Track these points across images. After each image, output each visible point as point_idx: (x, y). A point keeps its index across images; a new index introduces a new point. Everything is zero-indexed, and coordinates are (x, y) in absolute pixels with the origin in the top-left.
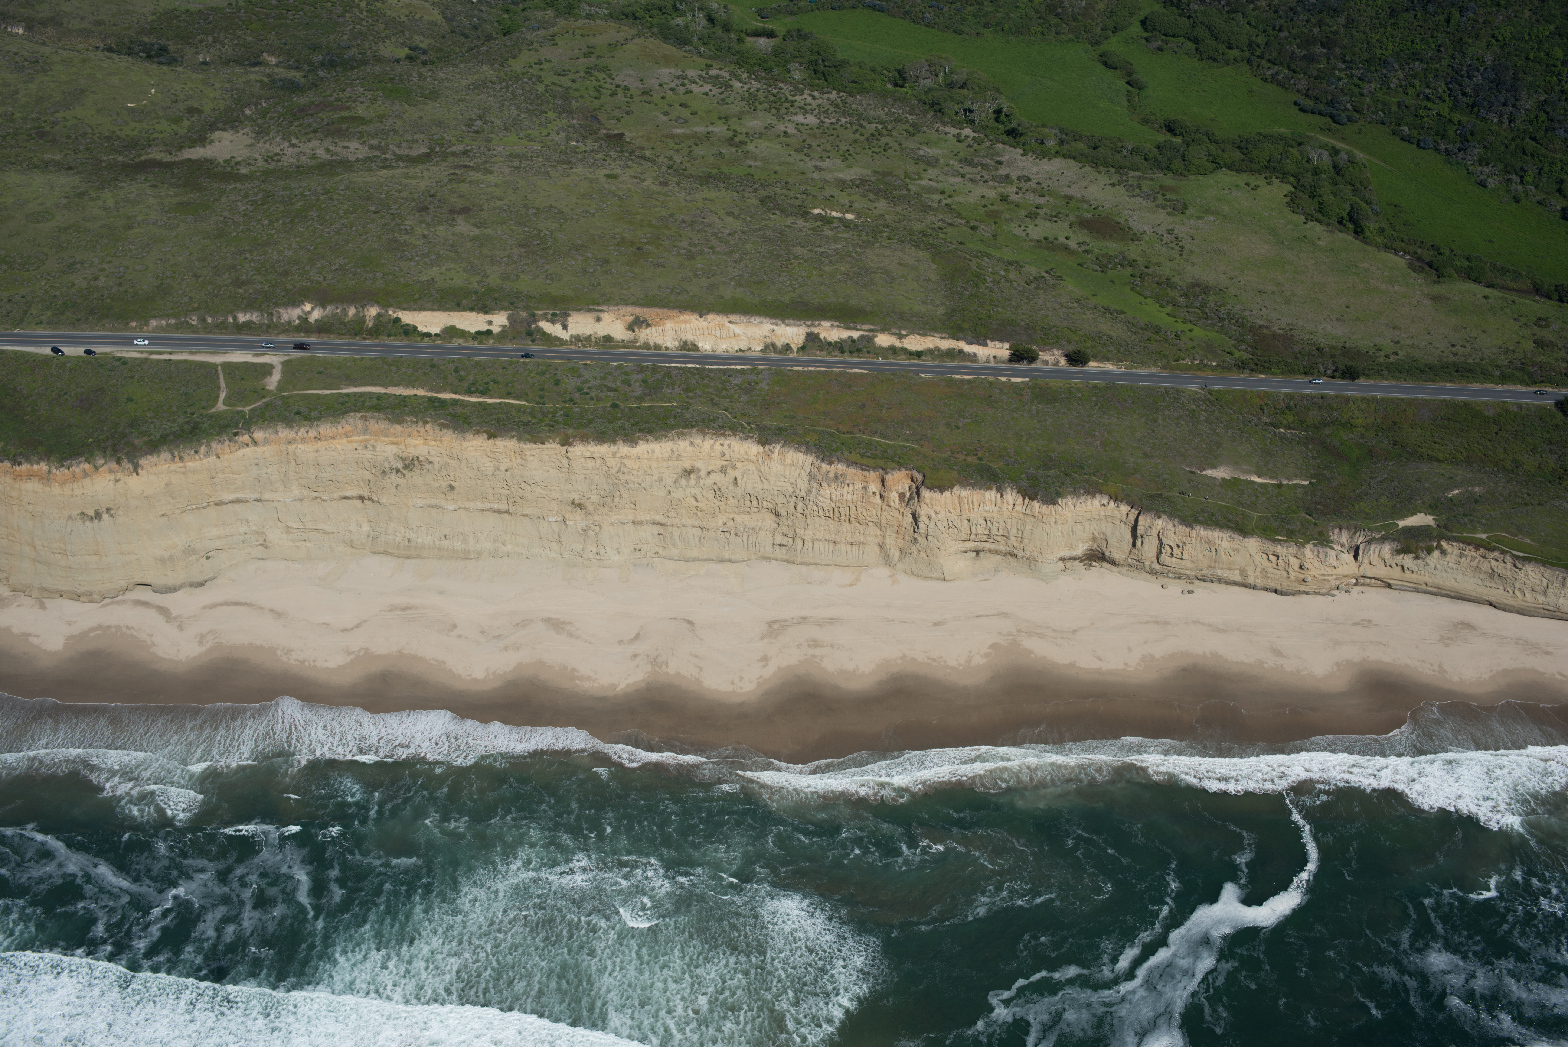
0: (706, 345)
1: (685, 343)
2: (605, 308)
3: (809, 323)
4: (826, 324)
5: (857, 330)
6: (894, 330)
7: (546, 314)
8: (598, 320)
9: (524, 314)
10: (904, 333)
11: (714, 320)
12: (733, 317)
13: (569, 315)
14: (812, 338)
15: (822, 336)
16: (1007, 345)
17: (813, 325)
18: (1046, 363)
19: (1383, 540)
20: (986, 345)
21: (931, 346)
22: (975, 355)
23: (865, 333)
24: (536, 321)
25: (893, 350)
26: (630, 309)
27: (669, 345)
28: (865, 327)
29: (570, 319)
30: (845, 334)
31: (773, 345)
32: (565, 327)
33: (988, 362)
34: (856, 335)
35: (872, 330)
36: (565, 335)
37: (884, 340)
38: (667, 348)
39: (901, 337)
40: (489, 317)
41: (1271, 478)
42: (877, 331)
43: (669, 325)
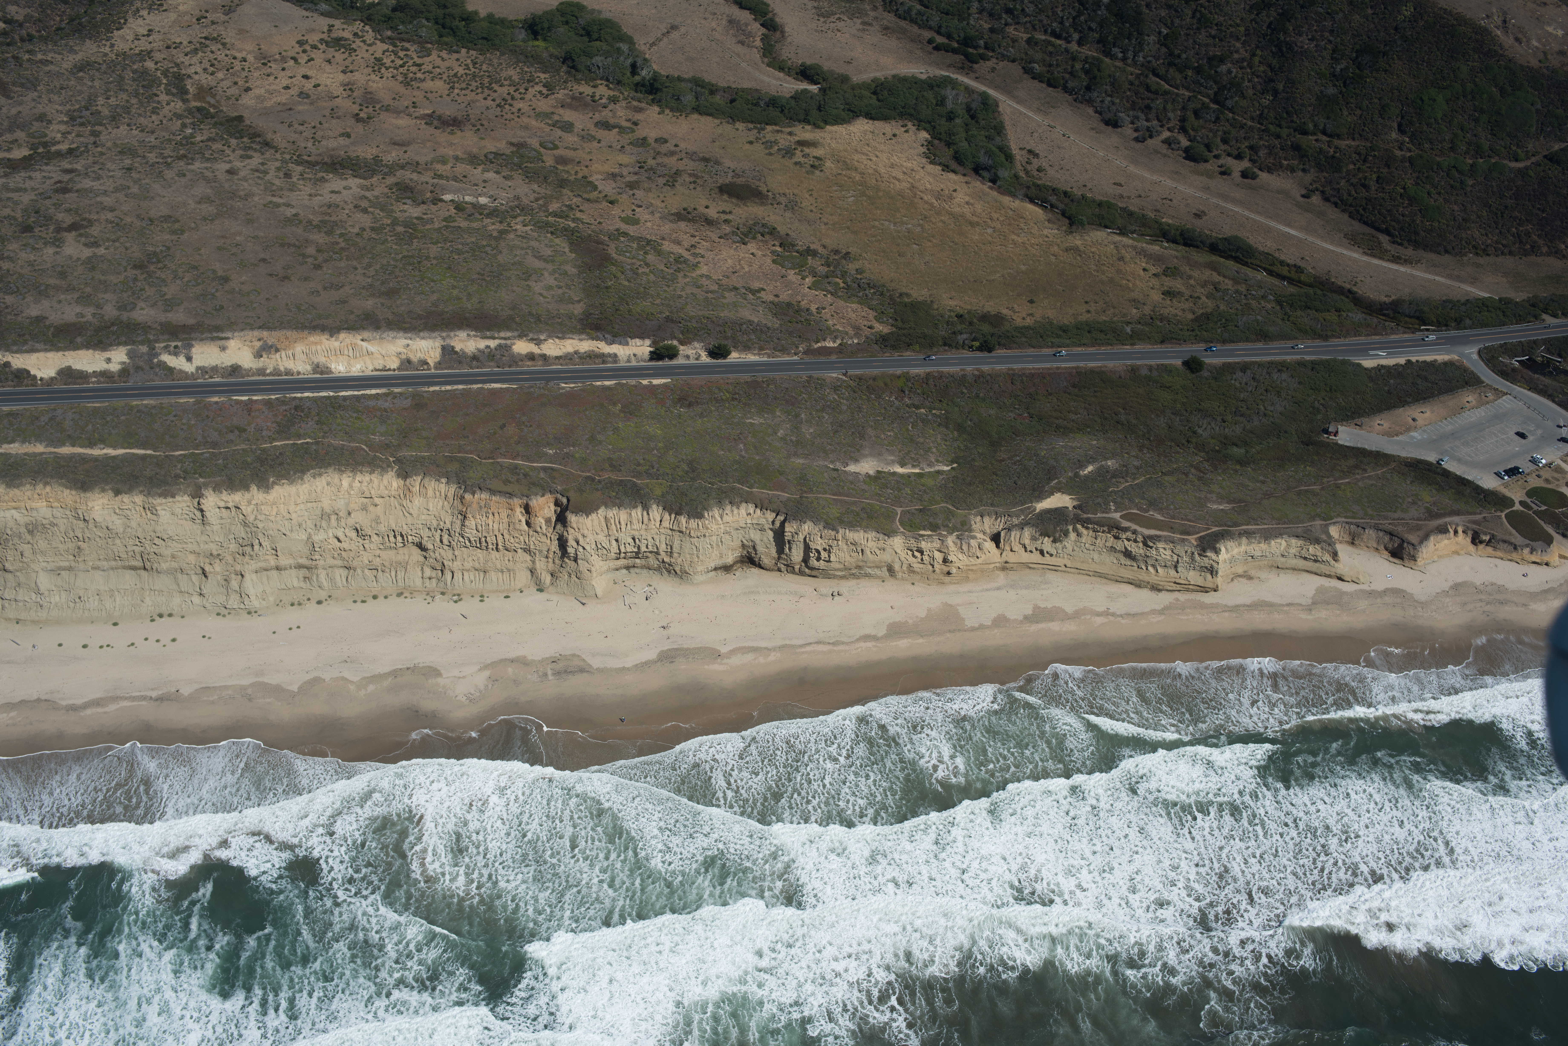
0: (340, 368)
1: (317, 366)
2: (229, 335)
3: (444, 334)
4: (463, 334)
5: (494, 338)
6: (531, 335)
7: (166, 347)
8: (223, 349)
9: (144, 349)
10: (542, 338)
11: (346, 339)
12: (366, 334)
13: (192, 346)
14: (448, 351)
15: (457, 349)
16: (648, 342)
17: (448, 336)
18: (688, 357)
19: (1021, 527)
20: (627, 344)
21: (570, 350)
22: (615, 355)
23: (503, 342)
24: (157, 355)
25: (531, 357)
26: (256, 333)
27: (300, 369)
28: (502, 334)
29: (194, 350)
30: (482, 344)
31: (409, 361)
32: (189, 359)
33: (629, 361)
34: (493, 344)
35: (509, 338)
36: (189, 368)
37: (522, 347)
38: (299, 373)
39: (538, 342)
40: (107, 354)
41: (914, 466)
42: (515, 338)
43: (299, 348)
